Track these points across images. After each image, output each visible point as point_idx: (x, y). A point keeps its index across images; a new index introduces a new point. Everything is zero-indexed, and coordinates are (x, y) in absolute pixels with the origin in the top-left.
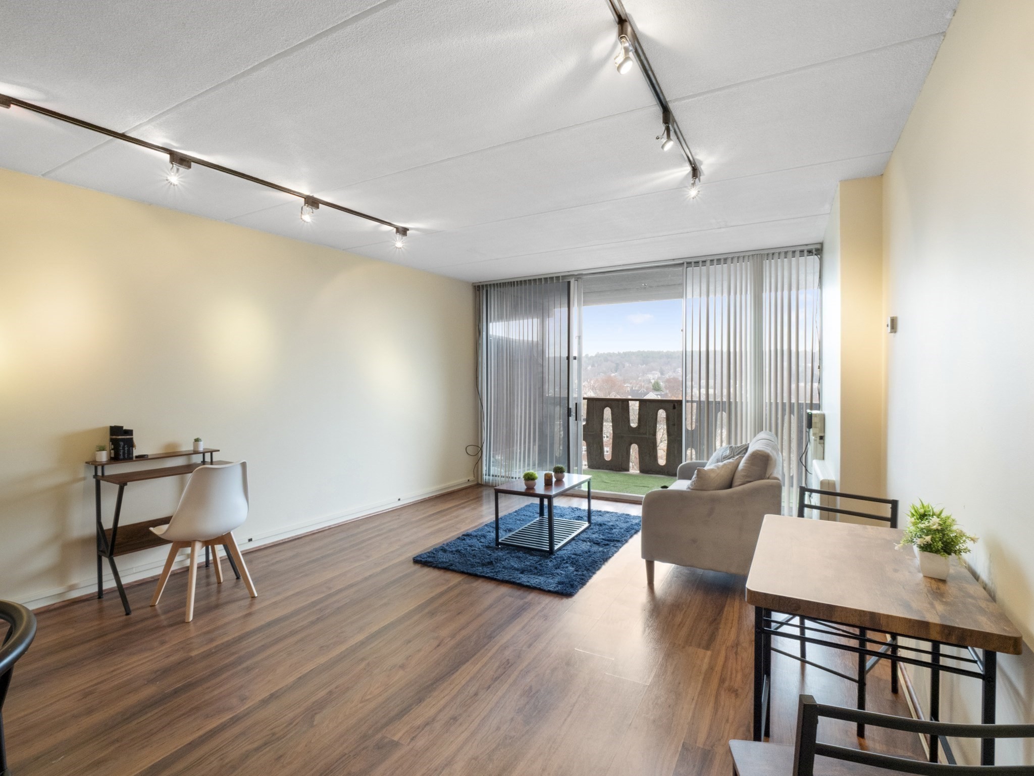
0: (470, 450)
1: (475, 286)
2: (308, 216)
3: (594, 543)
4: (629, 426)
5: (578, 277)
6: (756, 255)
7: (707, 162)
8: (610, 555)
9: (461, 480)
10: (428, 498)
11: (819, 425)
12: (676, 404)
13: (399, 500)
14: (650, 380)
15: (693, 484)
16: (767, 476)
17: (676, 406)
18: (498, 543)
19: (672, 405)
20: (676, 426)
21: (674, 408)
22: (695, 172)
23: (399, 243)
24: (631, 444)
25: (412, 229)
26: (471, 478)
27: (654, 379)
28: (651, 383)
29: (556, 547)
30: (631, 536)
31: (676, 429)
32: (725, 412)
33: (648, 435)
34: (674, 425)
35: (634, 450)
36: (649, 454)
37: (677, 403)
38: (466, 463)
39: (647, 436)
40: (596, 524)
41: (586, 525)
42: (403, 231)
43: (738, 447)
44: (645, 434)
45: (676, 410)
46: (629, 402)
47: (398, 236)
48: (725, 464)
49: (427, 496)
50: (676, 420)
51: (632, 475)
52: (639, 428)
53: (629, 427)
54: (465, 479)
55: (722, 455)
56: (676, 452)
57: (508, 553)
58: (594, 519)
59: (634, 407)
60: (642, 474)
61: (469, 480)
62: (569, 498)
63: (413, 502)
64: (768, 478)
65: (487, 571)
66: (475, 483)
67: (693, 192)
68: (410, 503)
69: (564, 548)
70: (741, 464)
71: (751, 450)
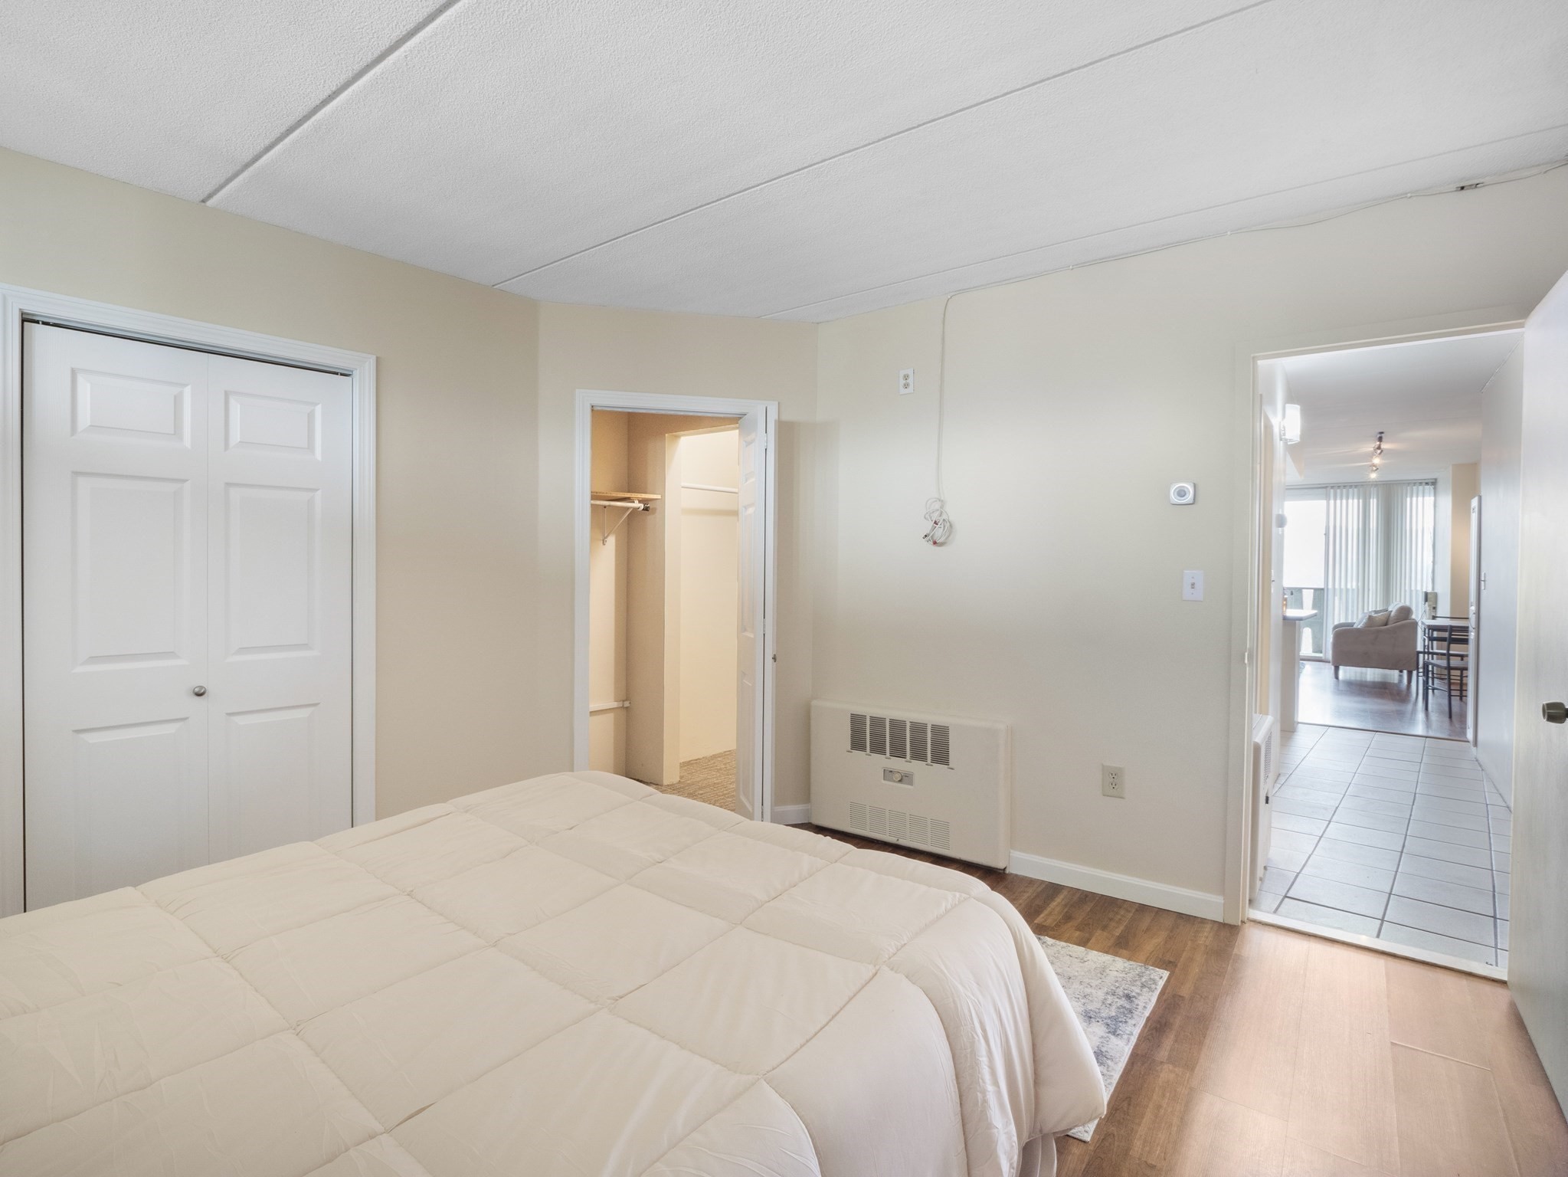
43: (1381, 609)
48: (1381, 617)
55: (1367, 616)
70: (1393, 614)
71: (1393, 608)
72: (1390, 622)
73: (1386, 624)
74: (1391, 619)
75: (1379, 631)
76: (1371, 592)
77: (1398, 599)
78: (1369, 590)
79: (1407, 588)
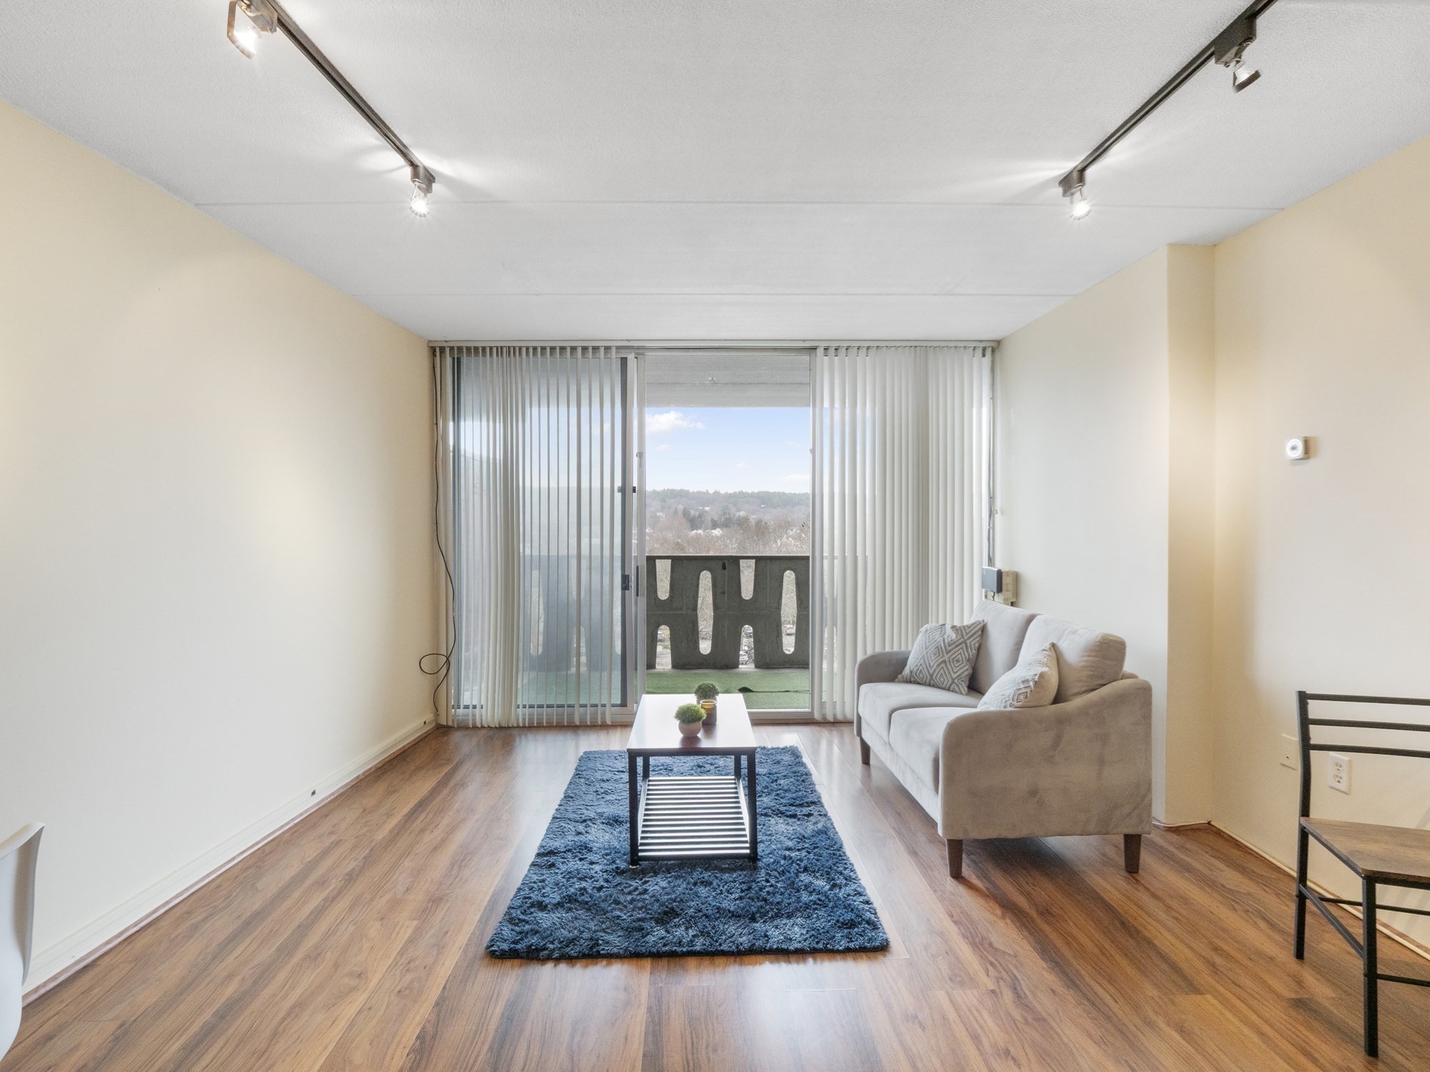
0: (427, 664)
1: (433, 347)
4: (658, 599)
5: (638, 351)
9: (412, 726)
10: (363, 774)
11: (1011, 587)
12: (727, 562)
13: (314, 793)
17: (727, 565)
19: (720, 563)
20: (726, 595)
21: (724, 567)
24: (659, 626)
26: (430, 717)
31: (726, 599)
33: (684, 609)
34: (724, 593)
35: (664, 635)
36: (687, 639)
37: (728, 560)
38: (418, 687)
39: (684, 612)
42: (428, 180)
44: (681, 609)
45: (726, 571)
46: (657, 561)
47: (417, 190)
50: (726, 586)
51: (662, 675)
52: (671, 601)
54: (418, 723)
56: (726, 632)
59: (663, 568)
60: (676, 671)
61: (425, 723)
63: (338, 790)
66: (435, 727)
68: (333, 794)
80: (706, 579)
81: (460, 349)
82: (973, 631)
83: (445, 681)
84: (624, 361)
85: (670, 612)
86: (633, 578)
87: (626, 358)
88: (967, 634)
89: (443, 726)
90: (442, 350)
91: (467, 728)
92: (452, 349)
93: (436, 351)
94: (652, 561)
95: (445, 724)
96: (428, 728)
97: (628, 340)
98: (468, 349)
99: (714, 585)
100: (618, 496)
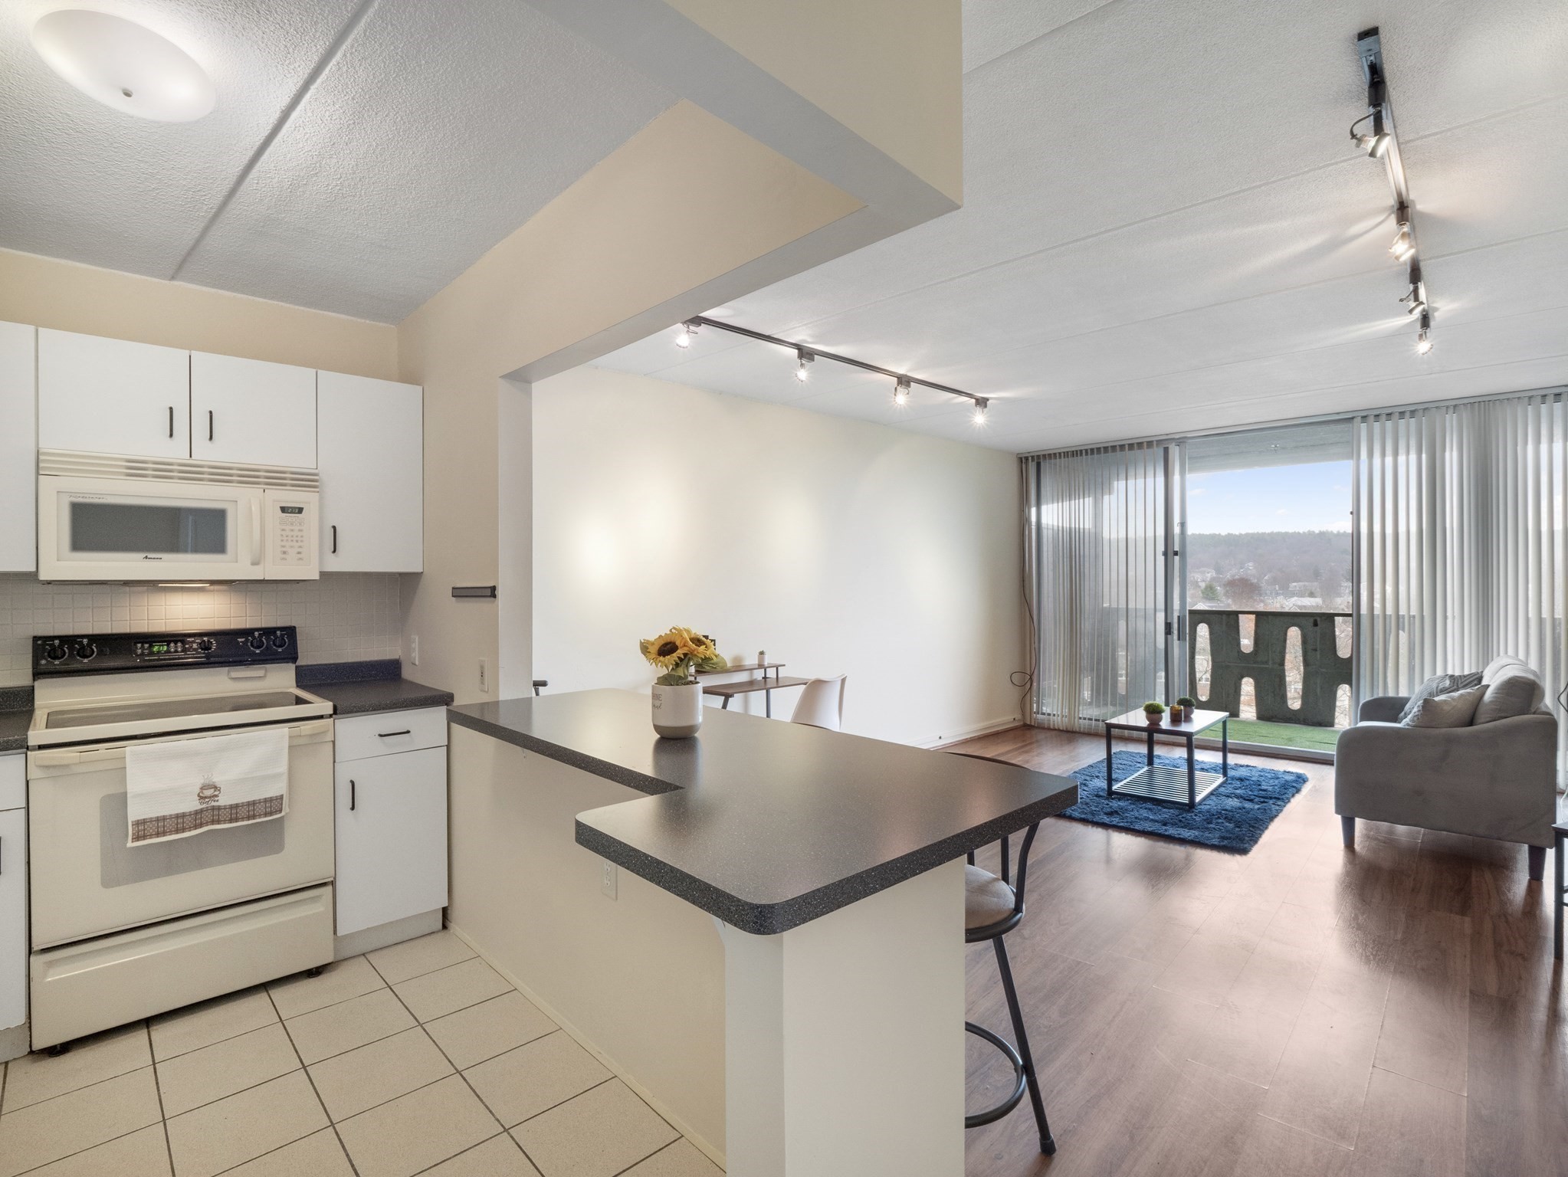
0: (1016, 678)
1: (1021, 458)
2: (901, 399)
3: (1245, 799)
4: (1240, 651)
5: (1181, 441)
6: (1477, 404)
7: (1444, 308)
8: (1274, 813)
9: (1006, 718)
10: (970, 738)
12: (1319, 619)
13: (940, 738)
14: (1197, 582)
15: (1416, 719)
16: (1533, 711)
17: (1319, 623)
18: (1111, 793)
19: (1312, 620)
20: (1318, 653)
21: (1316, 624)
22: (1425, 320)
23: (980, 418)
24: (1243, 677)
25: (992, 398)
26: (1018, 716)
27: (1204, 581)
28: (1200, 587)
29: (1198, 799)
30: (1293, 796)
31: (1318, 656)
32: (1404, 630)
33: (1270, 663)
34: (1316, 650)
35: (1248, 686)
36: (1273, 692)
37: (1320, 617)
38: (1012, 695)
39: (1270, 665)
40: (1233, 778)
41: (1221, 779)
42: (982, 402)
43: (1465, 676)
44: (1266, 663)
45: (1318, 628)
46: (1240, 615)
47: (979, 409)
48: (1462, 695)
49: (968, 737)
50: (1318, 643)
51: (1246, 723)
52: (1255, 654)
53: (1238, 652)
54: (1010, 718)
55: (1437, 688)
56: (1319, 689)
57: (1131, 803)
58: (1231, 773)
60: (1258, 721)
61: (1015, 719)
62: (1170, 747)
63: (954, 742)
64: (1534, 713)
65: (1115, 820)
66: (1022, 723)
67: (1423, 347)
69: (1204, 803)
70: (1489, 695)
71: (1494, 678)
72: (1482, 716)
73: (1471, 722)
74: (1482, 709)
75: (1450, 740)
76: (1449, 621)
77: (1511, 651)
78: (1445, 618)
79: (1532, 614)
80: (1294, 634)
81: (1038, 456)
82: (1468, 681)
83: (1029, 695)
84: (1166, 450)
85: (1254, 665)
86: (1175, 626)
87: (1168, 447)
88: (1462, 683)
89: (1029, 725)
90: (1027, 459)
91: (1044, 728)
92: (1033, 457)
93: (1023, 460)
94: (1235, 616)
95: (1029, 723)
96: (1016, 724)
97: (1167, 434)
98: (1044, 456)
99: (1304, 642)
100: (1161, 559)
